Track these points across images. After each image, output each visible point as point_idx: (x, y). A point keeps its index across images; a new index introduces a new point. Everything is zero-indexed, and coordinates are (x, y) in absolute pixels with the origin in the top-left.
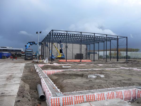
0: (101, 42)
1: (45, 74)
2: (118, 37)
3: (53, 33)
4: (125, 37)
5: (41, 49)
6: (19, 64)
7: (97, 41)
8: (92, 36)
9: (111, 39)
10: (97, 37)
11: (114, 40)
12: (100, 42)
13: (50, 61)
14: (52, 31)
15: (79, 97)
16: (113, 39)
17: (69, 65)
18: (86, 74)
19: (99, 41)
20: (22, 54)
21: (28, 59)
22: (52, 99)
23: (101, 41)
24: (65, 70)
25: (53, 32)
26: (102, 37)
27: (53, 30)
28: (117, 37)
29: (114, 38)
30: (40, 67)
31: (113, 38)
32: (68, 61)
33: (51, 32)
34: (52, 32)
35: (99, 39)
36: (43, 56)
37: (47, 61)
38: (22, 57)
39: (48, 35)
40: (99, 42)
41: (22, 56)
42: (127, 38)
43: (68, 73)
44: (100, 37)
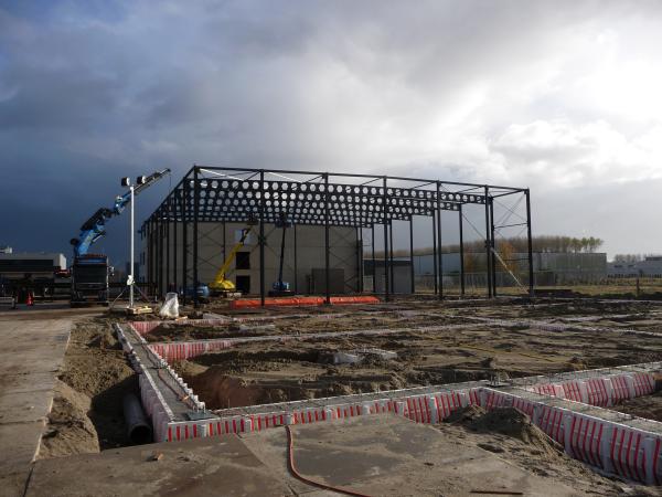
0: (419, 214)
1: (160, 357)
2: (490, 189)
3: (198, 182)
4: (520, 190)
5: (146, 251)
6: (45, 323)
7: (404, 210)
8: (378, 189)
9: (462, 200)
10: (398, 194)
11: (475, 202)
12: (413, 213)
13: (188, 307)
14: (192, 174)
15: (267, 420)
16: (469, 201)
17: (271, 321)
18: (329, 350)
19: (410, 211)
20: (57, 281)
21: (84, 300)
22: (170, 430)
23: (419, 208)
24: (244, 340)
25: (199, 176)
26: (421, 193)
27: (196, 169)
28: (487, 189)
29: (475, 197)
30: (138, 334)
31: (469, 196)
32: (268, 306)
33: (192, 176)
34: (196, 175)
35: (408, 203)
36: (158, 284)
37: (172, 306)
38: (58, 293)
39: (176, 190)
40: (410, 216)
41: (56, 290)
42: (527, 192)
43: (254, 350)
44: (413, 193)
